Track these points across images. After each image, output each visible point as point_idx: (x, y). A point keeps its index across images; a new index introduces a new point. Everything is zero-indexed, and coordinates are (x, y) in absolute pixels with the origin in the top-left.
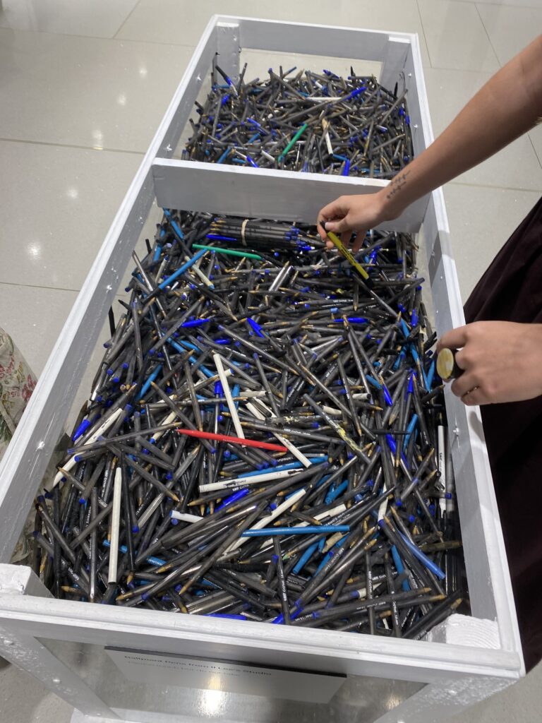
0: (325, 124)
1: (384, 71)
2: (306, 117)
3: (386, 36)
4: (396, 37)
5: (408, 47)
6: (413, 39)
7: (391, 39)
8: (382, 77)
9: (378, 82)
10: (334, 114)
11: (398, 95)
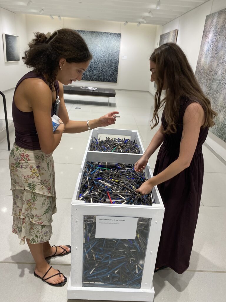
0: (120, 147)
1: (131, 138)
2: (115, 146)
3: (131, 131)
4: (133, 131)
5: (136, 133)
6: (137, 131)
7: (132, 131)
8: (131, 139)
9: (130, 140)
10: (121, 146)
11: (135, 142)
